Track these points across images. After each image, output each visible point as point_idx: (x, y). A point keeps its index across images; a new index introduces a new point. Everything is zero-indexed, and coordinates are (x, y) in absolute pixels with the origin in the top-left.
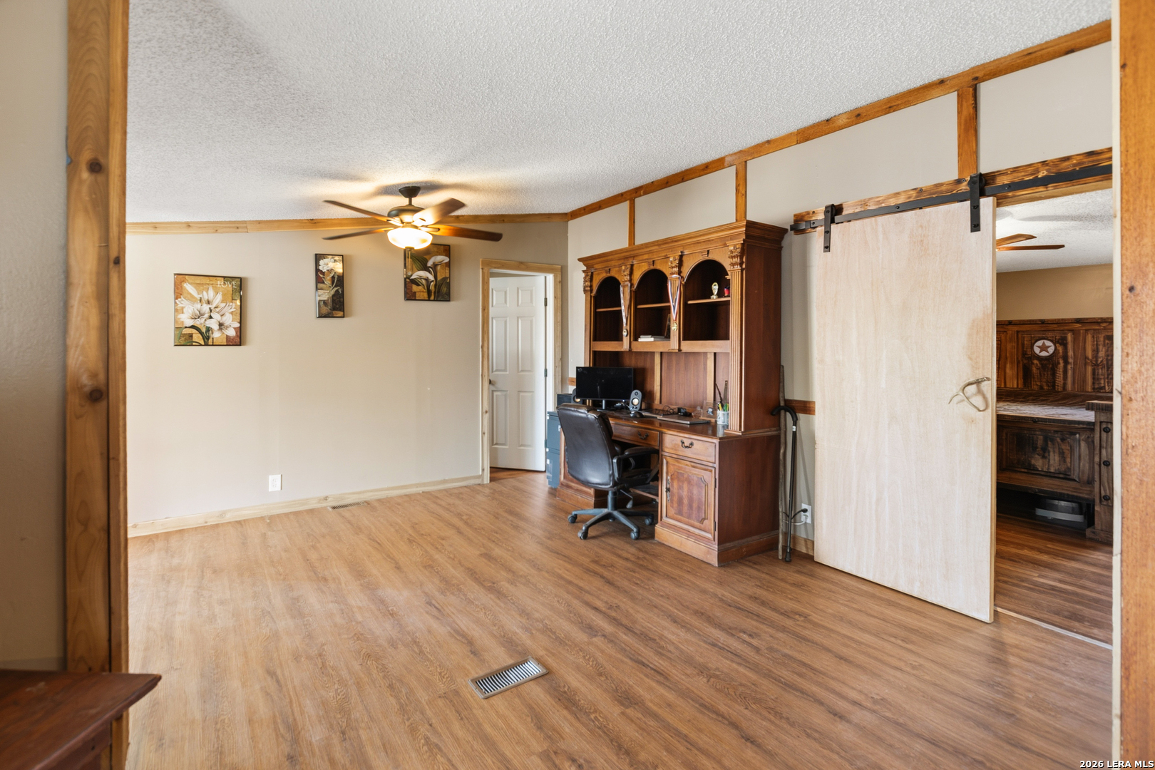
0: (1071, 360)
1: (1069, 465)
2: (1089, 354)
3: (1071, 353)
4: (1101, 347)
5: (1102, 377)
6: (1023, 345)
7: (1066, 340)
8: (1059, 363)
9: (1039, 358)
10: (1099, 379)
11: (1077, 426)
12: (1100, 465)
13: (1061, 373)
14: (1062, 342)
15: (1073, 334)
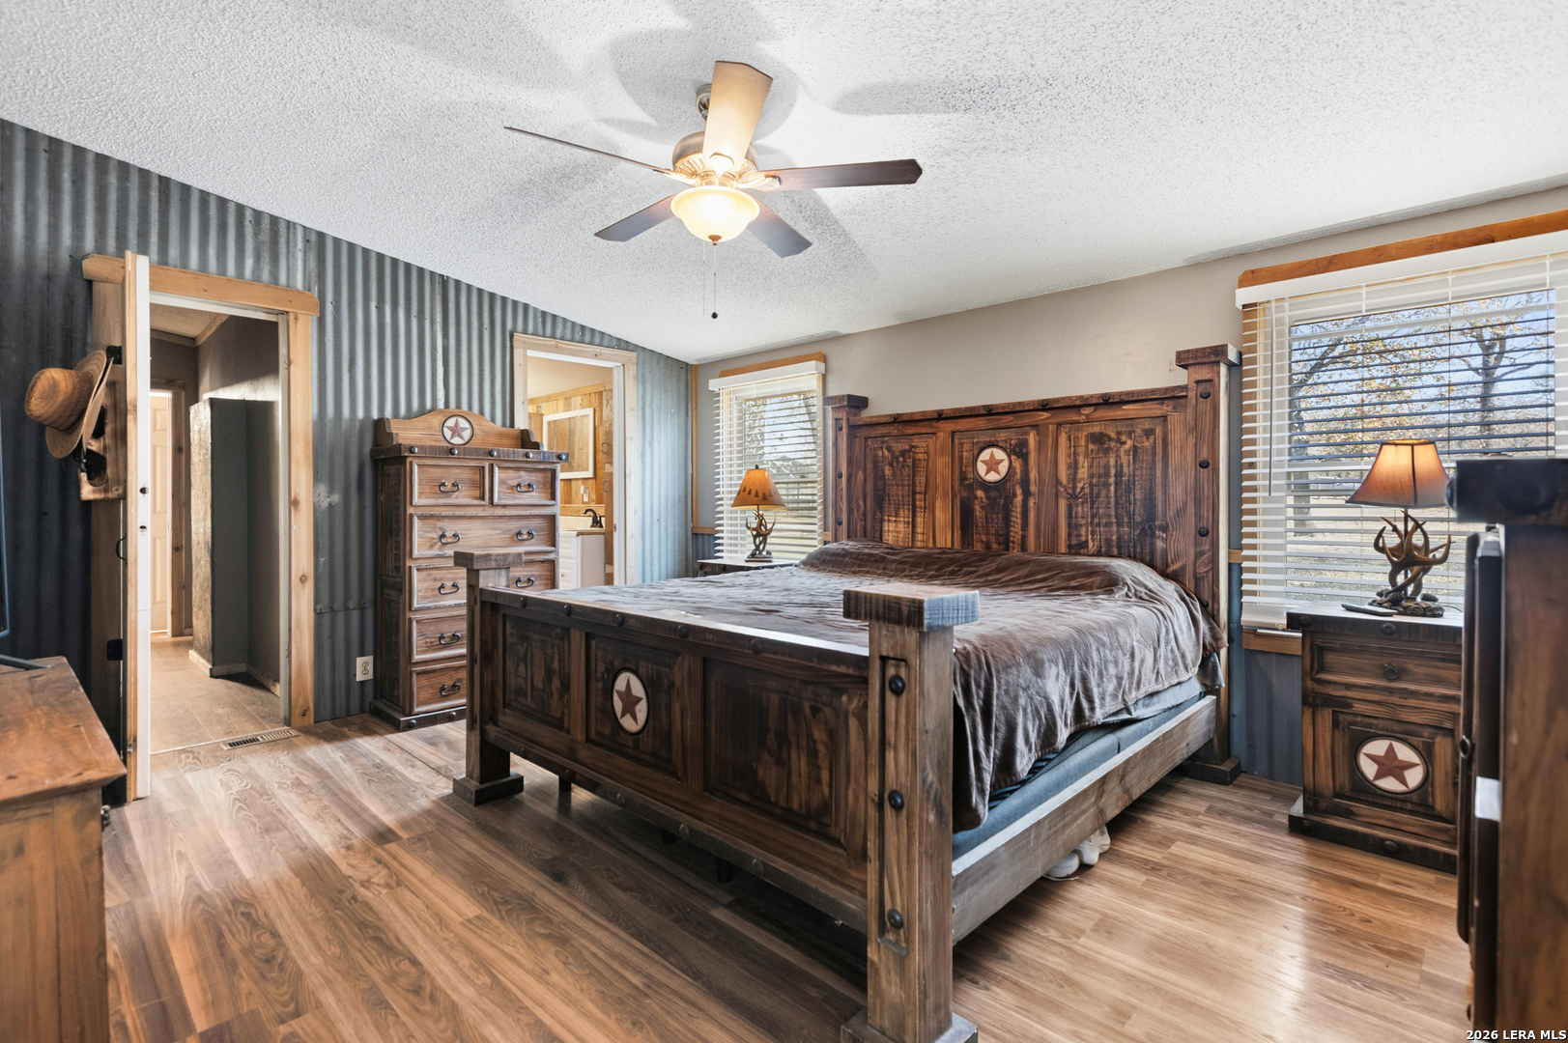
0: (1033, 488)
1: (826, 791)
2: (1063, 474)
3: (1033, 475)
4: (1081, 459)
5: (1083, 522)
6: (961, 458)
7: (1027, 447)
8: (1015, 495)
9: (986, 486)
10: (1078, 526)
11: (834, 668)
12: (880, 807)
13: (1019, 516)
14: (1019, 451)
15: (1038, 434)
